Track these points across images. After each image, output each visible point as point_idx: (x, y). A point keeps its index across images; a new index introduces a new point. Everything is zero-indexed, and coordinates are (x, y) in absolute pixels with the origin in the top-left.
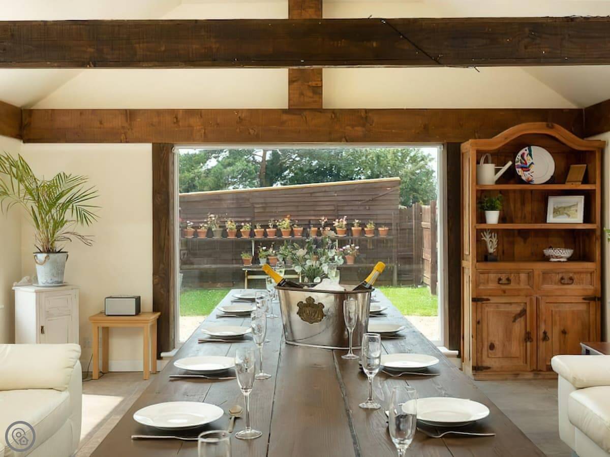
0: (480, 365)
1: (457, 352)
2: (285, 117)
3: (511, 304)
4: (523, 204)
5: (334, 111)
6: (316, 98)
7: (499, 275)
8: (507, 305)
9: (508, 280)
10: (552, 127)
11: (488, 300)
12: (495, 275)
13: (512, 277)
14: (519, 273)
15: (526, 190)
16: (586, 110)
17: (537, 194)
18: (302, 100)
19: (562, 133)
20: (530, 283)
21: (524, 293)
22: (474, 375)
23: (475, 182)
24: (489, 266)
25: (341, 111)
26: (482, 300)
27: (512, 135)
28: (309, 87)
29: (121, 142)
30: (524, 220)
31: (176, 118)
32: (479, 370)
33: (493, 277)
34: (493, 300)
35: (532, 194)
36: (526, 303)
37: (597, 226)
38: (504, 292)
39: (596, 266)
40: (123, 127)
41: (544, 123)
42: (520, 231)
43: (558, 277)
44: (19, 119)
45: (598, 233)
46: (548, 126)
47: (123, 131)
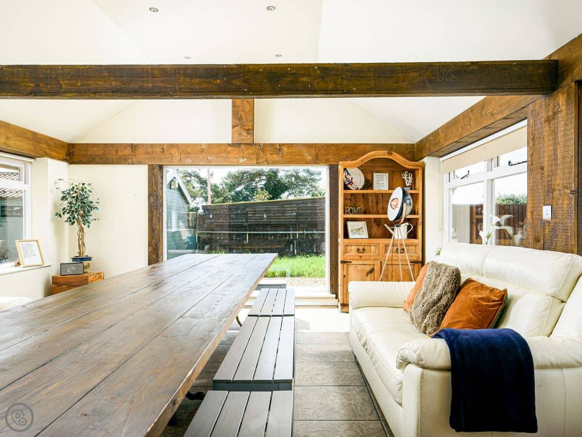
0: (345, 303)
1: (334, 296)
2: (230, 148)
3: (365, 265)
4: (377, 203)
5: (259, 145)
6: (249, 136)
7: (358, 247)
8: (363, 266)
9: (364, 250)
10: (391, 154)
11: (351, 262)
12: (355, 247)
13: (366, 248)
14: (370, 246)
15: (378, 194)
16: (416, 144)
17: (386, 197)
18: (240, 138)
19: (398, 158)
20: (377, 252)
21: (373, 258)
22: (341, 309)
23: (343, 188)
24: (351, 241)
25: (264, 145)
26: (347, 262)
27: (366, 158)
28: (245, 129)
29: (129, 164)
30: (378, 213)
31: (163, 149)
32: (345, 305)
33: (354, 248)
34: (354, 262)
35: (383, 196)
36: (374, 265)
37: (419, 216)
38: (361, 257)
39: (418, 241)
40: (130, 155)
41: (386, 152)
42: (375, 220)
43: (395, 248)
44: (66, 149)
45: (420, 221)
46: (388, 153)
47: (130, 157)
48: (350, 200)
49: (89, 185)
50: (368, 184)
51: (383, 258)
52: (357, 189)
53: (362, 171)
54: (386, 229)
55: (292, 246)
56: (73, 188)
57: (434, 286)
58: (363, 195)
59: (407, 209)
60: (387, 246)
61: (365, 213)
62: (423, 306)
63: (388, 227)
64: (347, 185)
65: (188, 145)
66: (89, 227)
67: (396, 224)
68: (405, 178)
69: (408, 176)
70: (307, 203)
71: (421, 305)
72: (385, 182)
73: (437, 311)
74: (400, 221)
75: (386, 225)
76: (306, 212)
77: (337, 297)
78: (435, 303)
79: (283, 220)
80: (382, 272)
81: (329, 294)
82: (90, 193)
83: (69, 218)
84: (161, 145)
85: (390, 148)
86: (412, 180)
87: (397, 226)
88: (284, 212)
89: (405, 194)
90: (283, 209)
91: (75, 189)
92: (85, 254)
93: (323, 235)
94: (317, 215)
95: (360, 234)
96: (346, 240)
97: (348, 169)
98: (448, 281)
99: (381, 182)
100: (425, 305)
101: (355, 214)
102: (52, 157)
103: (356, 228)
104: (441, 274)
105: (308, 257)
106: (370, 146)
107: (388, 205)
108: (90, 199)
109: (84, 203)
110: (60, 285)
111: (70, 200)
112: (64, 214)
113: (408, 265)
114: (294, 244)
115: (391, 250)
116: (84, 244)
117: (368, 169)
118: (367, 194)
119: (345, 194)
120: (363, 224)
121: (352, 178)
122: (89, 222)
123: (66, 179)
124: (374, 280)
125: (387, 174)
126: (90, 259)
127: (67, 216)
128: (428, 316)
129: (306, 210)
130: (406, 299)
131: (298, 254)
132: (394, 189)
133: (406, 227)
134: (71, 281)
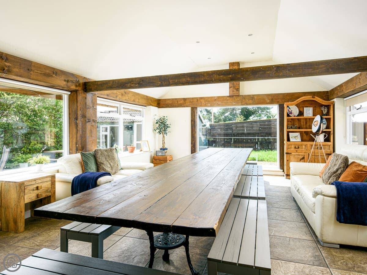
0: (288, 174)
1: (282, 170)
2: (228, 98)
3: (299, 155)
4: (306, 123)
5: (242, 96)
6: (237, 92)
7: (295, 146)
9: (298, 147)
10: (314, 97)
11: (291, 153)
13: (300, 146)
14: (302, 146)
15: (307, 118)
16: (330, 91)
17: (311, 120)
18: (233, 93)
19: (318, 99)
20: (306, 148)
21: (304, 152)
22: (286, 177)
23: (287, 116)
24: (291, 143)
25: (245, 95)
26: (289, 153)
27: (299, 100)
28: (235, 89)
29: (183, 107)
30: (306, 128)
31: (197, 100)
32: (288, 175)
33: (293, 146)
34: (293, 154)
35: (309, 120)
36: (304, 155)
37: (331, 130)
38: (297, 151)
39: (331, 143)
40: (183, 103)
41: (311, 96)
42: (305, 132)
43: (316, 147)
44: (157, 102)
45: (332, 132)
46: (312, 97)
47: (183, 104)
48: (291, 122)
49: (166, 117)
50: (301, 113)
51: (309, 152)
52: (295, 116)
53: (297, 106)
54: (312, 137)
55: (257, 145)
56: (160, 118)
57: (335, 165)
58: (298, 119)
59: (323, 127)
60: (312, 146)
61: (299, 128)
62: (329, 174)
63: (312, 135)
64: (289, 114)
65: (208, 98)
66: (167, 135)
67: (317, 134)
68: (323, 110)
69: (324, 109)
70: (265, 122)
71: (328, 174)
72: (310, 112)
73: (335, 176)
74: (319, 133)
75: (311, 134)
76: (265, 127)
77: (283, 171)
78: (335, 172)
79: (252, 131)
80: (309, 159)
81: (279, 170)
82: (167, 121)
83: (159, 131)
84: (196, 98)
85: (313, 94)
86: (327, 111)
87: (318, 135)
88: (252, 127)
89: (322, 119)
90: (252, 125)
91: (161, 119)
92: (165, 147)
93: (276, 139)
94: (271, 128)
95: (296, 139)
96: (289, 142)
97: (289, 106)
98: (342, 162)
99: (308, 112)
100: (330, 174)
101: (293, 129)
102: (153, 106)
103: (294, 136)
104: (339, 159)
105: (266, 151)
106: (302, 94)
107: (312, 124)
108: (167, 123)
109: (165, 125)
110: (157, 160)
111: (159, 123)
112: (157, 129)
113: (324, 156)
114: (258, 144)
115: (314, 147)
116: (164, 142)
117: (301, 106)
118: (301, 119)
119: (288, 119)
120: (298, 134)
121: (292, 111)
122: (167, 133)
123: (157, 115)
124: (304, 162)
125: (312, 108)
126: (167, 149)
127: (158, 130)
128: (331, 178)
129: (265, 126)
130: (320, 171)
131: (261, 149)
132: (316, 116)
133: (323, 136)
134: (160, 158)
